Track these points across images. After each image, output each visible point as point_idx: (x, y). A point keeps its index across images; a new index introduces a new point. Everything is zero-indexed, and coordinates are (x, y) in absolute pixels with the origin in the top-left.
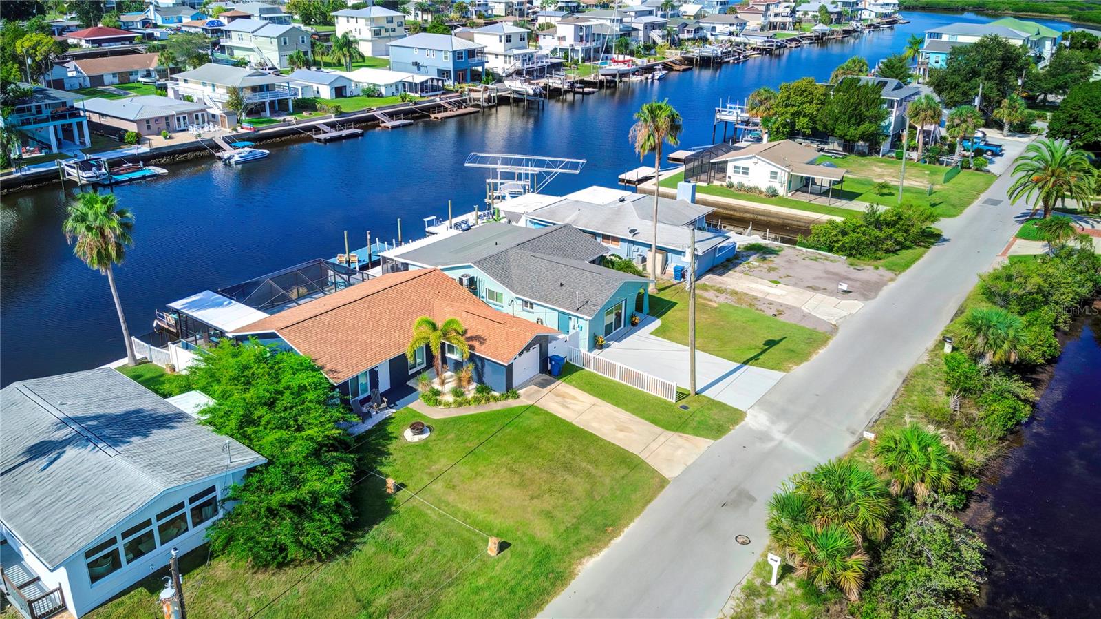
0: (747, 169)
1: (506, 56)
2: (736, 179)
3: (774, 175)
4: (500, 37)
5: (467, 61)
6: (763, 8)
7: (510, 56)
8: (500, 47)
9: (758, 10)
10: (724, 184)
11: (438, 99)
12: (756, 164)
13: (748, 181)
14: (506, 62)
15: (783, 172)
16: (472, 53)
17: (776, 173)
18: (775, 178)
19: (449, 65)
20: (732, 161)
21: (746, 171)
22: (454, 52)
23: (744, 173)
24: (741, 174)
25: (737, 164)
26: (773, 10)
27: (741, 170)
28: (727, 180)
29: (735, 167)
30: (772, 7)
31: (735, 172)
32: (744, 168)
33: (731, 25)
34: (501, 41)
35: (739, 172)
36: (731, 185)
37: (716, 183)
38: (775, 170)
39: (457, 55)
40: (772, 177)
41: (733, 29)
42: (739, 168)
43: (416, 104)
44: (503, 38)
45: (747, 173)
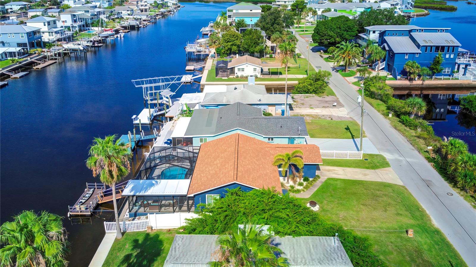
0: (244, 69)
1: (49, 32)
2: (240, 74)
3: (255, 70)
4: (44, 23)
5: (33, 37)
6: (136, 3)
7: (52, 32)
8: (45, 28)
9: (133, 4)
10: (235, 77)
11: (29, 59)
12: (247, 66)
13: (245, 74)
14: (50, 35)
15: (259, 68)
16: (34, 33)
17: (256, 69)
18: (256, 71)
19: (25, 40)
20: (237, 67)
21: (243, 70)
22: (27, 33)
23: (242, 71)
24: (241, 71)
25: (239, 67)
26: (140, 3)
27: (241, 70)
28: (236, 75)
29: (238, 69)
30: (139, 2)
31: (238, 71)
32: (242, 69)
33: (128, 11)
34: (45, 25)
35: (240, 71)
36: (237, 77)
37: (230, 77)
38: (255, 67)
39: (29, 34)
40: (254, 71)
41: (129, 12)
42: (240, 69)
43: (20, 63)
44: (46, 24)
45: (243, 71)
